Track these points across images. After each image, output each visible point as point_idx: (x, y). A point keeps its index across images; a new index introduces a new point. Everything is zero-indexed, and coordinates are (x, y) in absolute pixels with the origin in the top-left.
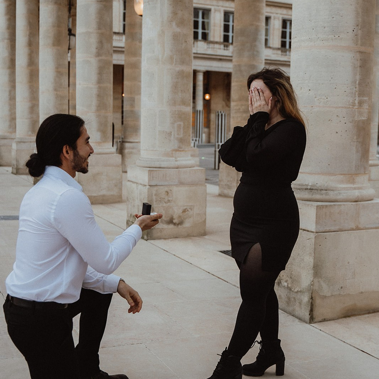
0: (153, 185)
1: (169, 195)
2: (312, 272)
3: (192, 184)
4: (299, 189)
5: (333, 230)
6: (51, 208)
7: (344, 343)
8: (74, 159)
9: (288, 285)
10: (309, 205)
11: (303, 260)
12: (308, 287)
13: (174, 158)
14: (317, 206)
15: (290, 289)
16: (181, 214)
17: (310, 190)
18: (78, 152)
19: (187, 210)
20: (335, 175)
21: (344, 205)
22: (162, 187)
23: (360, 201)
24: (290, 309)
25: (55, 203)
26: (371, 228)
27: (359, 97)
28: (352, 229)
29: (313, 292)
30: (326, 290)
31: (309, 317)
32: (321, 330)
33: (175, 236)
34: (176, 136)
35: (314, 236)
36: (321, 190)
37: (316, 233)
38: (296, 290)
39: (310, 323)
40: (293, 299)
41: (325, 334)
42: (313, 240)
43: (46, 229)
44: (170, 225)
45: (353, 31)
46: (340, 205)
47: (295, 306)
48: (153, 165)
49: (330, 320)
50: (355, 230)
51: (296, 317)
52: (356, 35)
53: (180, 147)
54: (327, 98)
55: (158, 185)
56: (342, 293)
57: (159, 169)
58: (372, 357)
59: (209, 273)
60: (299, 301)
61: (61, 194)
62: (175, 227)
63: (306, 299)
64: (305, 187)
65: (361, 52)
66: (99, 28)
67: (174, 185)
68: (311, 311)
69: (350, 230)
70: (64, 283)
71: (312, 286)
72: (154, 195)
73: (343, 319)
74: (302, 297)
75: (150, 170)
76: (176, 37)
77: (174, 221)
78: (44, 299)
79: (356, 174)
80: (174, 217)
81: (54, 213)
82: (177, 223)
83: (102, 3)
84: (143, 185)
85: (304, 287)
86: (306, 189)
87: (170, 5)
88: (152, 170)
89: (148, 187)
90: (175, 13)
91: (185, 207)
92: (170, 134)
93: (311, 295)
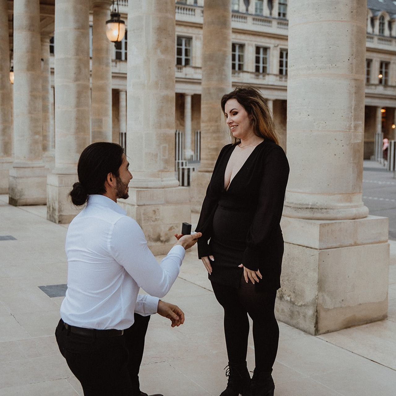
0: (142, 204)
1: (156, 213)
2: (316, 286)
3: (177, 203)
4: (300, 208)
5: (334, 247)
6: (107, 238)
7: (352, 353)
8: (117, 186)
9: (291, 299)
10: (311, 223)
11: (307, 275)
12: (312, 301)
13: (160, 179)
14: (320, 225)
15: (294, 303)
16: (168, 232)
17: (311, 210)
18: (120, 179)
19: (173, 228)
20: (334, 195)
21: (344, 223)
22: (150, 206)
23: (357, 219)
24: (294, 322)
25: (110, 233)
26: (367, 244)
27: (354, 121)
28: (351, 245)
29: (318, 306)
30: (329, 303)
31: (315, 329)
32: (327, 341)
33: (162, 253)
34: (162, 157)
35: (318, 253)
36: (322, 209)
37: (320, 250)
38: (299, 304)
39: (315, 335)
40: (296, 313)
41: (331, 345)
42: (317, 257)
43: (102, 259)
44: (157, 243)
45: (349, 60)
46: (340, 223)
47: (299, 319)
48: (140, 186)
49: (333, 331)
50: (354, 246)
51: (300, 330)
52: (351, 64)
53: (165, 168)
54: (326, 123)
55: (146, 204)
56: (343, 306)
57: (146, 189)
58: (383, 366)
59: (205, 288)
60: (303, 315)
61: (114, 223)
62: (163, 244)
63: (310, 312)
64: (306, 206)
65: (356, 80)
66: (77, 54)
67: (161, 204)
68: (317, 323)
69: (350, 246)
70: (123, 309)
71: (316, 300)
72: (142, 214)
73: (344, 330)
74: (306, 310)
75: (137, 191)
76: (160, 64)
77: (161, 239)
78: (105, 327)
79: (353, 193)
80: (161, 235)
81: (111, 242)
82: (164, 240)
83: (79, 30)
84: (131, 204)
85: (309, 301)
86: (306, 208)
87: (155, 33)
88: (140, 191)
89: (136, 206)
90: (159, 41)
91: (171, 225)
92: (156, 155)
93: (316, 308)
